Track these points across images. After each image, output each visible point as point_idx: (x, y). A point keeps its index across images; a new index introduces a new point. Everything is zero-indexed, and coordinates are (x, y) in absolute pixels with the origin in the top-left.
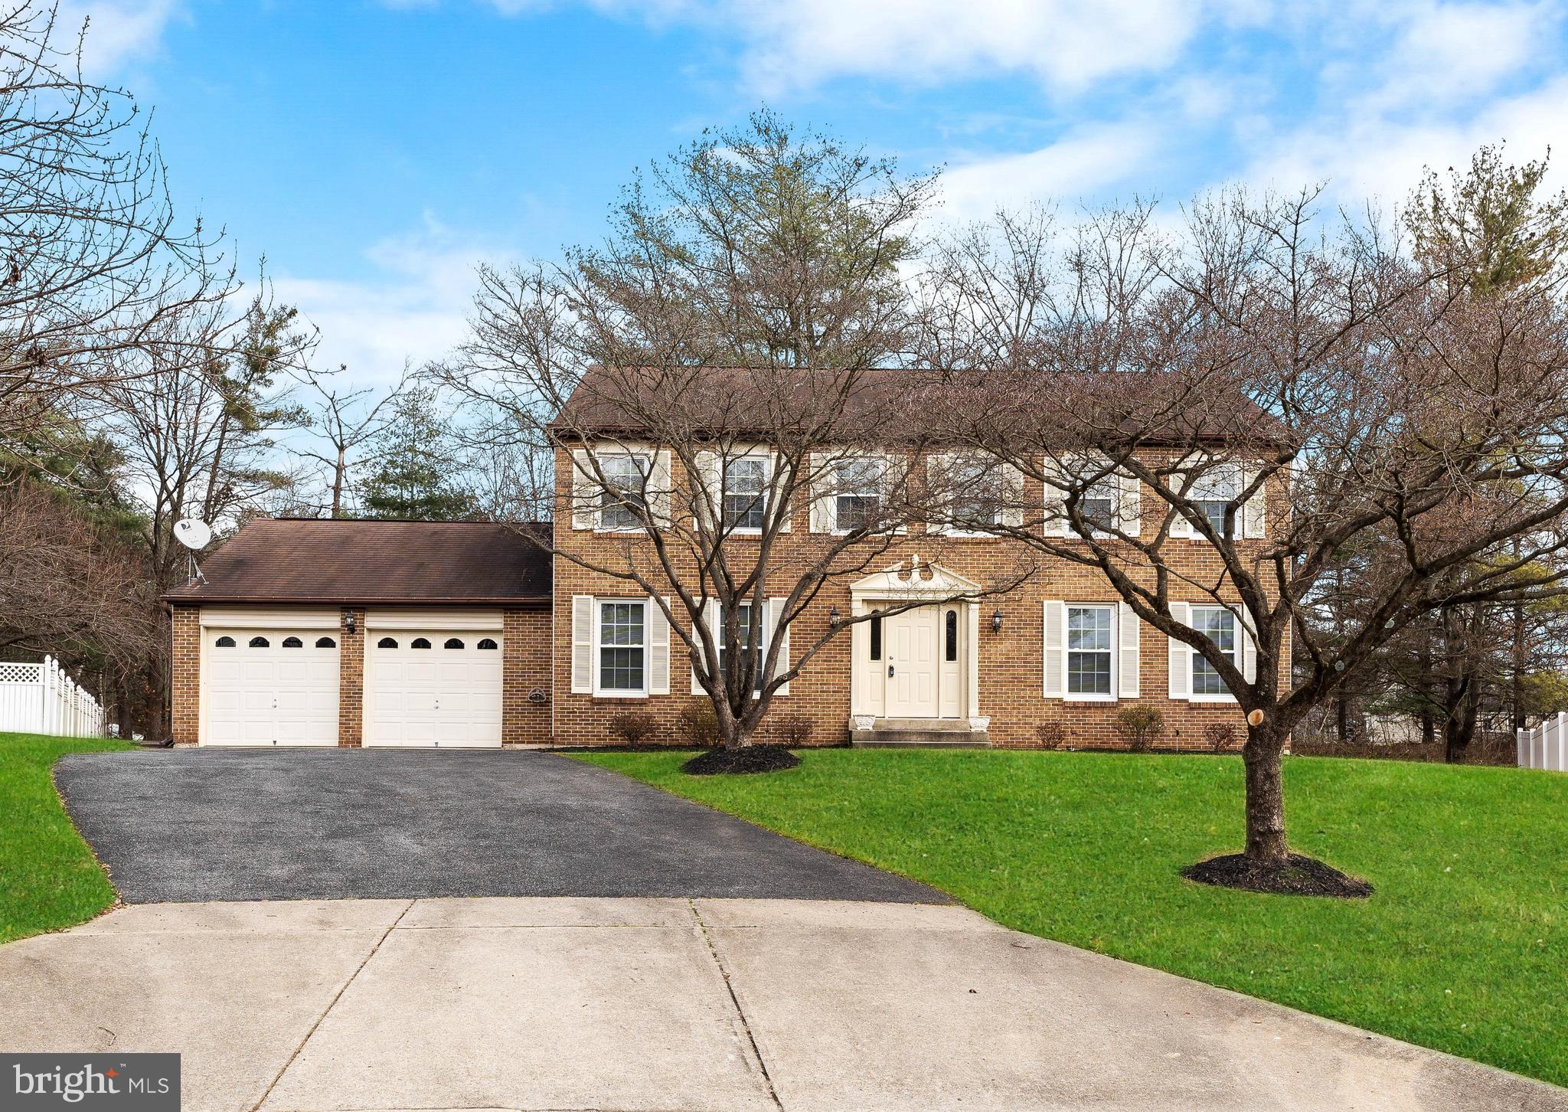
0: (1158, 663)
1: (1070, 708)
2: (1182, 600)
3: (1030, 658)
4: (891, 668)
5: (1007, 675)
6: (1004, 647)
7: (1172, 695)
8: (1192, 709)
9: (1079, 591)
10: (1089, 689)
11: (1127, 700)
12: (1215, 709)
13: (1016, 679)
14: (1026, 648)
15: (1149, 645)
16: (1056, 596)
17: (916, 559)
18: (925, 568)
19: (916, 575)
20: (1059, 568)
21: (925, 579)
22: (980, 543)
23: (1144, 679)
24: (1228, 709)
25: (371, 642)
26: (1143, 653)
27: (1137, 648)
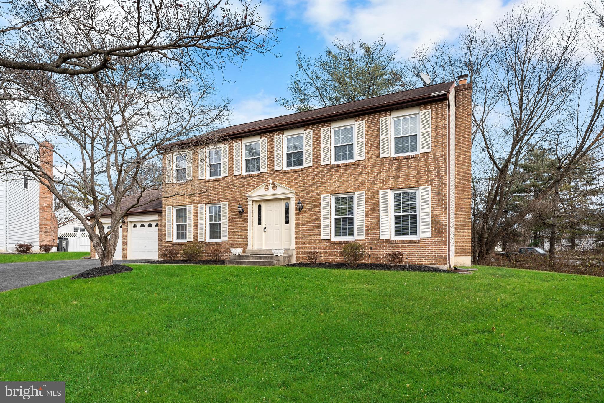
0: (374, 221)
1: (334, 244)
2: (387, 189)
3: (316, 222)
4: (265, 228)
5: (307, 230)
6: (305, 217)
7: (381, 237)
8: (392, 243)
9: (337, 189)
10: (344, 235)
11: (360, 240)
12: (404, 243)
13: (310, 231)
14: (314, 217)
15: (370, 212)
16: (327, 192)
17: (271, 181)
18: (274, 186)
19: (270, 188)
20: (328, 179)
21: (274, 190)
22: (295, 172)
23: (367, 229)
24: (411, 243)
25: (130, 226)
26: (367, 217)
27: (364, 214)
